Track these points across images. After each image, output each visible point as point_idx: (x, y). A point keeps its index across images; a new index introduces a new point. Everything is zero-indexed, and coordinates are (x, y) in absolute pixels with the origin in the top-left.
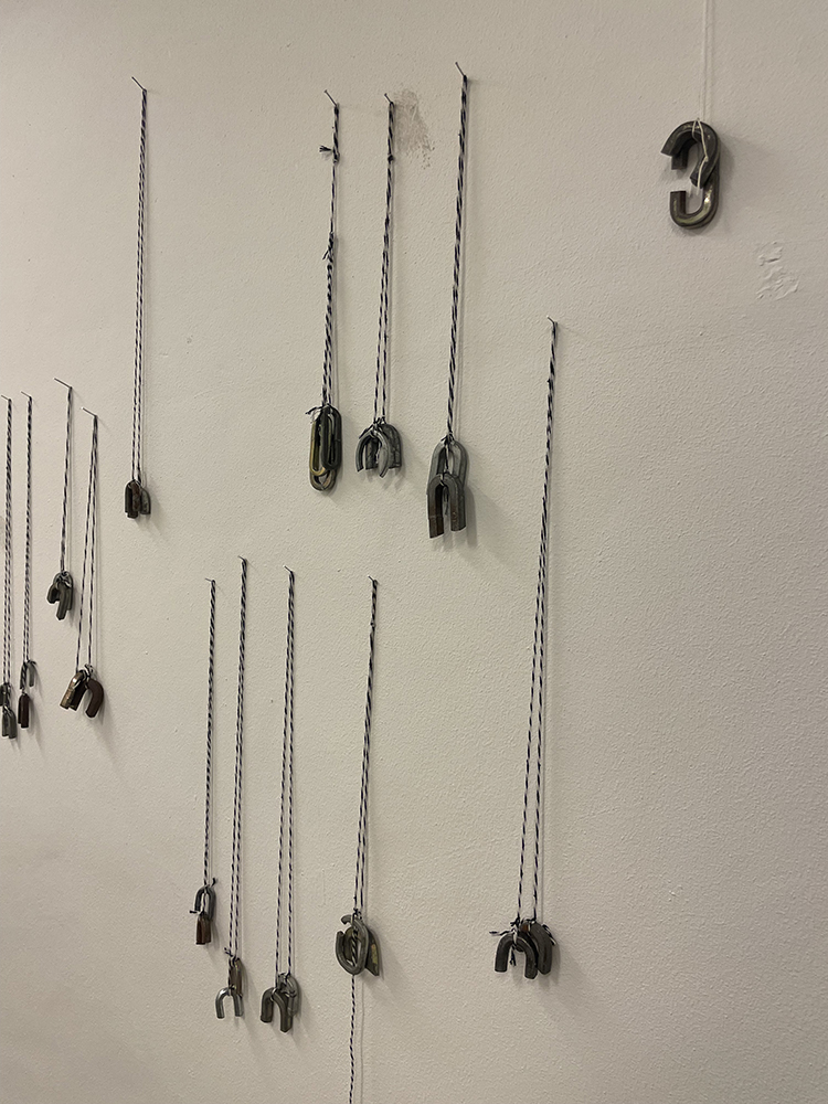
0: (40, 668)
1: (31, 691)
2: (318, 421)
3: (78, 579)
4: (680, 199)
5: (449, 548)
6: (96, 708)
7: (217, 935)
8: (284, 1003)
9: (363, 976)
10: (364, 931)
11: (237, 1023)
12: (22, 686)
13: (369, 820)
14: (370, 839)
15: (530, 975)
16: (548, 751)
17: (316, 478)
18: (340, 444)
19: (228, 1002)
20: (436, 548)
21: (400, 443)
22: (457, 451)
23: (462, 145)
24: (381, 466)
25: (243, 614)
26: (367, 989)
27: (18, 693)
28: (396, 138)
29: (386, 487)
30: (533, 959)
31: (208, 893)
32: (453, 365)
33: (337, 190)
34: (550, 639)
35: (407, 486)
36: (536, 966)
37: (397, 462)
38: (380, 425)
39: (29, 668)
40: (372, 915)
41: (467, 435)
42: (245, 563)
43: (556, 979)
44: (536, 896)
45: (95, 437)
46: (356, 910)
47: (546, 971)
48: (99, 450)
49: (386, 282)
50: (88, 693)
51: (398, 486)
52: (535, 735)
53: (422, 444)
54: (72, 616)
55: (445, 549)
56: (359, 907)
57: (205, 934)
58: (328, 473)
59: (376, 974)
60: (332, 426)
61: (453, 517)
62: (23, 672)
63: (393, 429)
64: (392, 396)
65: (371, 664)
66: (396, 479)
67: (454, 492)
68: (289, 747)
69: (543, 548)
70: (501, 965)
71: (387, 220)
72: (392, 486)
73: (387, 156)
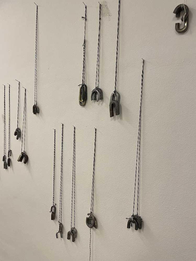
0: (12, 152)
1: (10, 157)
2: (81, 88)
3: (22, 130)
4: (178, 25)
5: (115, 120)
6: (26, 161)
7: (56, 218)
8: (73, 235)
9: (93, 228)
10: (93, 217)
11: (61, 239)
12: (8, 156)
13: (94, 189)
14: (94, 194)
15: (136, 229)
16: (141, 172)
17: (81, 103)
18: (87, 94)
19: (59, 234)
20: (112, 120)
21: (102, 93)
22: (117, 95)
23: (119, 14)
24: (97, 99)
25: (62, 138)
26: (94, 232)
27: (7, 158)
28: (101, 13)
29: (99, 104)
30: (137, 225)
31: (54, 207)
32: (116, 72)
33: (86, 28)
34: (142, 143)
35: (104, 104)
36: (138, 227)
37: (101, 98)
38: (97, 88)
39: (10, 152)
40: (95, 213)
41: (120, 90)
42: (63, 125)
43: (143, 231)
44: (138, 209)
45: (25, 94)
46: (91, 212)
47: (140, 228)
48: (26, 97)
49: (99, 51)
50: (24, 158)
51: (102, 104)
52: (138, 168)
53: (108, 93)
54: (20, 139)
55: (114, 120)
56: (92, 211)
57: (53, 217)
58: (84, 101)
59: (96, 228)
60: (85, 89)
61: (116, 111)
62: (9, 153)
63: (100, 89)
64: (100, 81)
65: (95, 150)
66: (101, 102)
67: (116, 105)
68: (74, 171)
69: (140, 119)
70: (129, 227)
71: (99, 35)
72: (100, 104)
73: (99, 18)
